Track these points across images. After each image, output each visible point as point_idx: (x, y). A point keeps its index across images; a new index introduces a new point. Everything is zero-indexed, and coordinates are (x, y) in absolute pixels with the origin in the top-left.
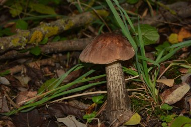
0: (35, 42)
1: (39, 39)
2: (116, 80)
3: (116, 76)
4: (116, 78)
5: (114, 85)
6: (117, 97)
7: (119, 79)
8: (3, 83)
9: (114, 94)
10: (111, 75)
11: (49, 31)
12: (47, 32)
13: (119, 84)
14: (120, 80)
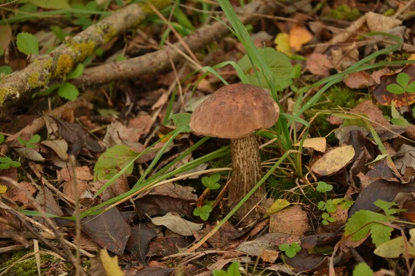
0: (62, 74)
1: (68, 68)
2: (249, 156)
3: (248, 150)
4: (249, 153)
5: (245, 163)
6: (250, 181)
7: (252, 153)
8: (31, 158)
9: (245, 176)
10: (241, 149)
11: (81, 52)
12: (79, 54)
13: (252, 160)
14: (254, 154)
